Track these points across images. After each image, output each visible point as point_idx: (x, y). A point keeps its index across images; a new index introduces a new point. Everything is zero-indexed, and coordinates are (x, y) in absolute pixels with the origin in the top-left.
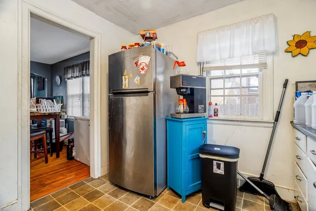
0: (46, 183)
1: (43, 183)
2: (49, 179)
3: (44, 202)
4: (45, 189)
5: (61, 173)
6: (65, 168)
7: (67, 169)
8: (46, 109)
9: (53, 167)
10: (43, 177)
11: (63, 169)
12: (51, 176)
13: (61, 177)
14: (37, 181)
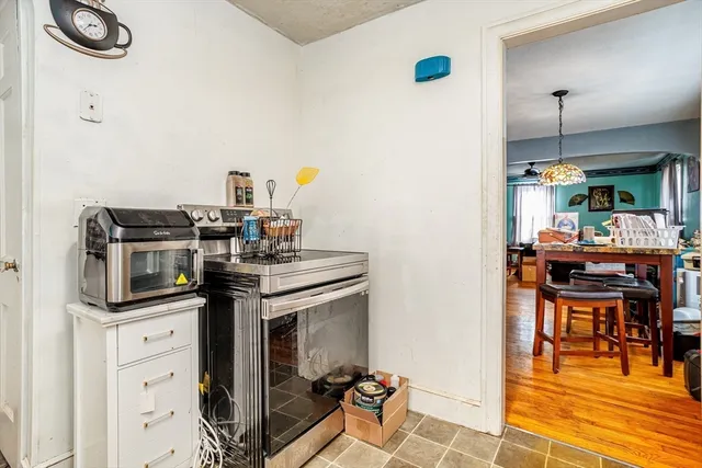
0: (575, 414)
1: (571, 408)
2: (589, 409)
3: (527, 445)
4: (561, 422)
5: (629, 414)
6: (652, 411)
7: (654, 416)
8: (630, 239)
9: (627, 390)
10: (584, 399)
11: (644, 409)
12: (601, 407)
13: (619, 425)
14: (566, 398)
